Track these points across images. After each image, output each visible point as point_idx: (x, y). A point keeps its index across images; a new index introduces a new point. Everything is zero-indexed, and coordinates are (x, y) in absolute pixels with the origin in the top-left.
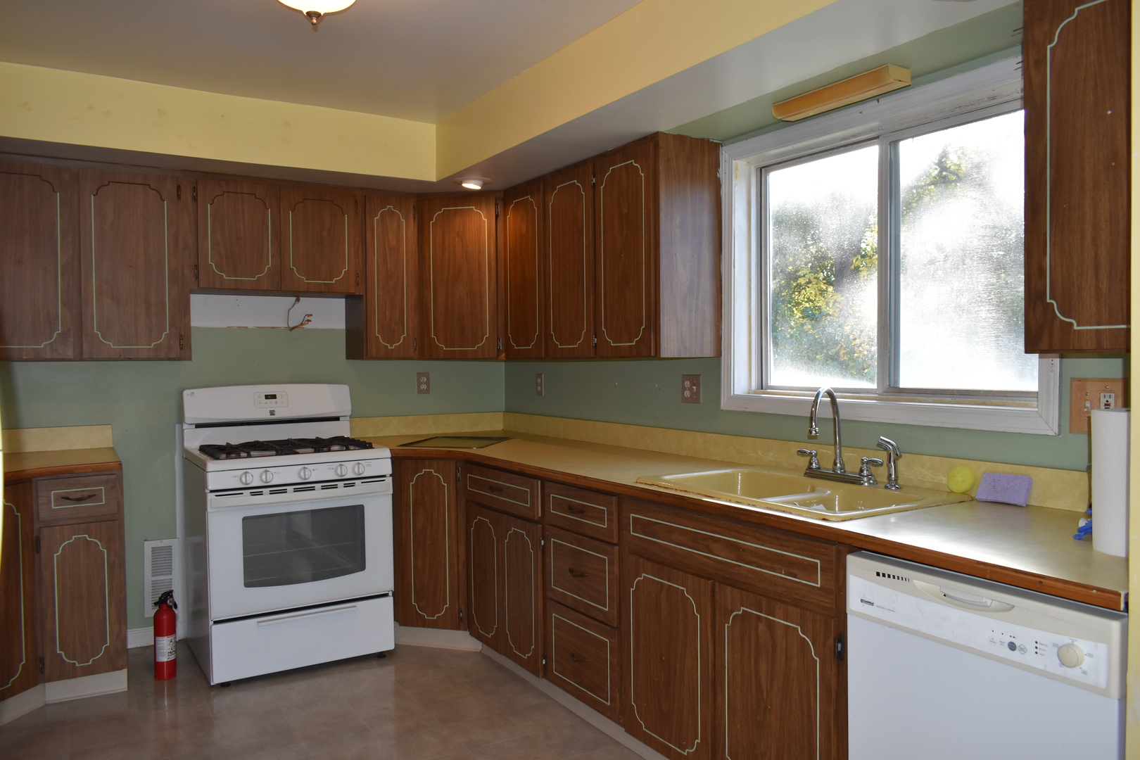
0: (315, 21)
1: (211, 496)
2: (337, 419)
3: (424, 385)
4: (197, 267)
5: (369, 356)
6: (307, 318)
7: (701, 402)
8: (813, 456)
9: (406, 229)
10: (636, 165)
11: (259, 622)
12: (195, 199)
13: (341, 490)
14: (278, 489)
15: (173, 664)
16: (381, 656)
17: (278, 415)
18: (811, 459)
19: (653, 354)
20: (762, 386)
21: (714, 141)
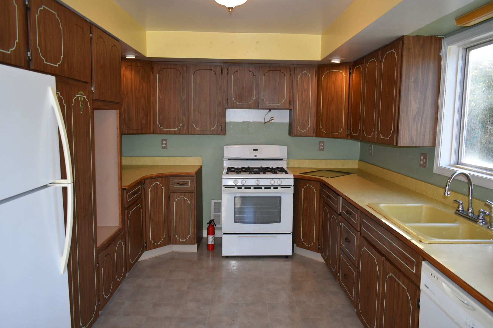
0: (231, 11)
1: (223, 188)
2: (282, 160)
3: (322, 148)
4: (227, 100)
5: (293, 135)
6: (271, 119)
7: (427, 167)
8: (460, 204)
9: (312, 81)
10: (394, 52)
11: (239, 236)
12: (228, 73)
13: (272, 190)
14: (248, 187)
15: (213, 245)
16: (287, 257)
17: (258, 157)
18: (459, 205)
19: (395, 144)
20: (458, 163)
21: (439, 36)
